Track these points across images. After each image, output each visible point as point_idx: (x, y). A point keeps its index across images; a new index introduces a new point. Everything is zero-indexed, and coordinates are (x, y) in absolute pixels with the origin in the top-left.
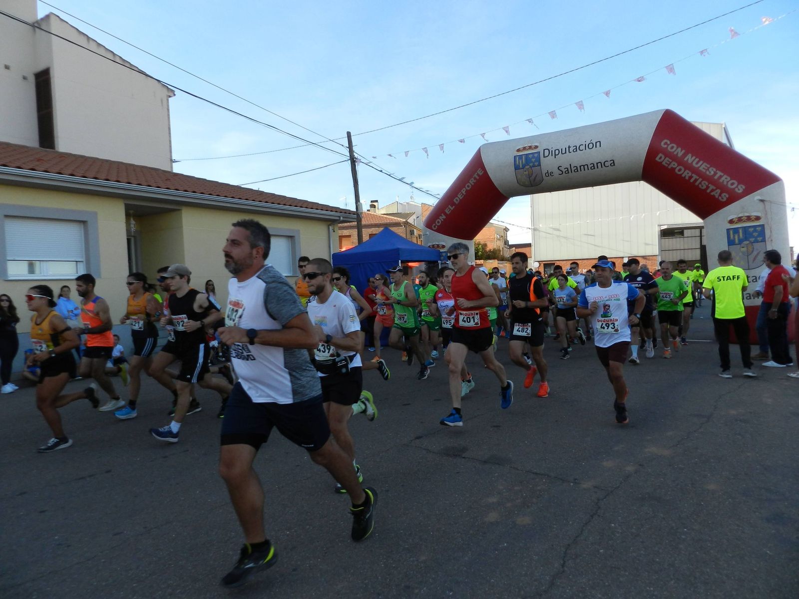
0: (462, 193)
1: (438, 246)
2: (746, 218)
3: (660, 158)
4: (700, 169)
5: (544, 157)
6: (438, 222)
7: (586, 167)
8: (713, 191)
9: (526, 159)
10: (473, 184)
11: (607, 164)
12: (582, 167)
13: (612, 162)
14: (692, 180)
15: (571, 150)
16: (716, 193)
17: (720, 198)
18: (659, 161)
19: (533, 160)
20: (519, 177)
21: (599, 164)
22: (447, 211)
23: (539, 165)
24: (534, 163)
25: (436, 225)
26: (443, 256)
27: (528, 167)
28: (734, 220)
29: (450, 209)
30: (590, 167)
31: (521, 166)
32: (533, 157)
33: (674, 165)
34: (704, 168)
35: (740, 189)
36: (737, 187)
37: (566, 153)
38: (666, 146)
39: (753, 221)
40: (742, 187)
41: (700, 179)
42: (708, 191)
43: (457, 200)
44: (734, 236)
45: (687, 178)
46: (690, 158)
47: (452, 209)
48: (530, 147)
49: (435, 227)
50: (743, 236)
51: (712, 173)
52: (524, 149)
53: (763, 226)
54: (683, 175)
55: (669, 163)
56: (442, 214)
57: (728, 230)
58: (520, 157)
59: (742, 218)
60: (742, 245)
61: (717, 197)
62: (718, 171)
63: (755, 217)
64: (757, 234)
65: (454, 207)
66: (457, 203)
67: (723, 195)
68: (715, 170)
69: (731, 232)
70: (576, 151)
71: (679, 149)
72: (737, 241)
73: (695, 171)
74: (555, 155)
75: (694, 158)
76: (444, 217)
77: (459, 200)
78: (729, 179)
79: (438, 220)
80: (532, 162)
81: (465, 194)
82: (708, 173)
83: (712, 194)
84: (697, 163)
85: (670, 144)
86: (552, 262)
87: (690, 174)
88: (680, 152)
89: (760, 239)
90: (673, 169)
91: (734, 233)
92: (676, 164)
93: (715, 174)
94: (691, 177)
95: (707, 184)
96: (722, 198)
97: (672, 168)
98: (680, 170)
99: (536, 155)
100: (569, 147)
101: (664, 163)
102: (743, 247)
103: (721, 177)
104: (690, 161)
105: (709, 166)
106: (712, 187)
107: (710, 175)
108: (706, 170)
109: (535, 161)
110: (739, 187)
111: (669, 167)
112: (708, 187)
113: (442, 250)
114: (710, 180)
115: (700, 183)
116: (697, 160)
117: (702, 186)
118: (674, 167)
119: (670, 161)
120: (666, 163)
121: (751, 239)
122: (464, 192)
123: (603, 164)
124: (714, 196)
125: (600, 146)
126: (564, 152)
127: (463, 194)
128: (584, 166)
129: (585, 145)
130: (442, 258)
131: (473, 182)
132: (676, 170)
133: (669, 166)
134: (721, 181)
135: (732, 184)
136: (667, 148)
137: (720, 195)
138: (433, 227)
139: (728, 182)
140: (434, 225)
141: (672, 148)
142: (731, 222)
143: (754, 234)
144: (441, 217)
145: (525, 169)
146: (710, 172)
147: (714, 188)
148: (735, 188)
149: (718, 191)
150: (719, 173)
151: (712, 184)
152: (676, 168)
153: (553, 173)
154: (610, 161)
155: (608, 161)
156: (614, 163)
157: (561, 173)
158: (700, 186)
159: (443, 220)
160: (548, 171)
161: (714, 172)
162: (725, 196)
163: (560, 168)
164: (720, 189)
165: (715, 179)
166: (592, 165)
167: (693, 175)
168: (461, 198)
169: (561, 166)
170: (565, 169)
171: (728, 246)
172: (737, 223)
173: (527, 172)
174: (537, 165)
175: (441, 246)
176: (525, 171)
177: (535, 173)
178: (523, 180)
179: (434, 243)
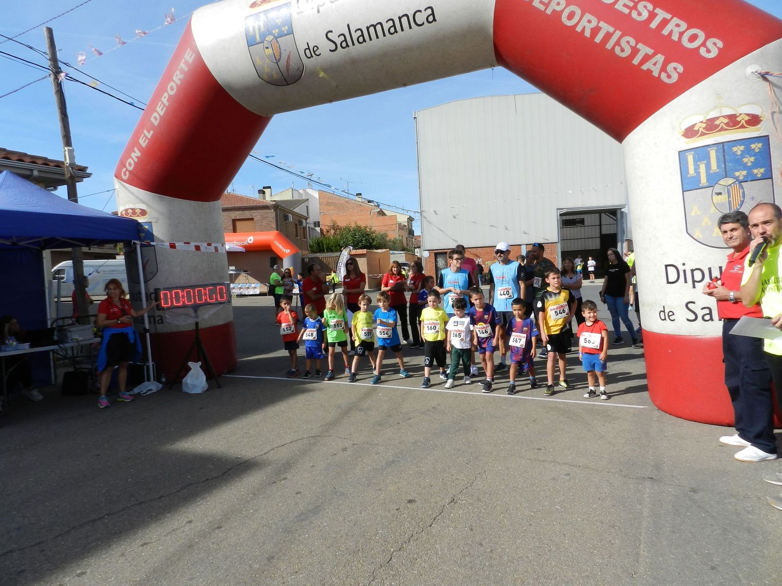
0: (162, 103)
1: (134, 211)
2: (726, 121)
4: (616, 7)
6: (130, 165)
7: (379, 27)
8: (647, 58)
9: (266, 22)
10: (179, 82)
11: (420, 18)
12: (372, 29)
13: (429, 11)
14: (598, 39)
16: (655, 64)
17: (664, 76)
19: (279, 21)
20: (258, 62)
21: (404, 20)
22: (142, 142)
23: (291, 32)
24: (279, 28)
25: (127, 170)
27: (272, 37)
28: (696, 128)
29: (146, 138)
30: (386, 26)
31: (258, 38)
32: (279, 16)
33: (559, 4)
34: (625, 5)
35: (712, 48)
36: (704, 44)
39: (743, 127)
40: (715, 44)
41: (618, 33)
42: (636, 62)
43: (155, 118)
44: (697, 169)
45: (587, 34)
47: (149, 136)
49: (125, 175)
50: (718, 167)
51: (645, 15)
52: (264, 1)
53: (765, 139)
54: (579, 29)
55: (547, 1)
56: (136, 149)
57: (682, 154)
58: (257, 17)
59: (717, 122)
60: (717, 189)
61: (656, 74)
62: (658, 11)
63: (747, 118)
64: (752, 159)
65: (152, 132)
66: (156, 123)
67: (670, 67)
68: (650, 7)
69: (690, 158)
72: (704, 180)
73: (607, 13)
74: (318, 6)
76: (138, 153)
77: (158, 118)
78: (684, 25)
79: (130, 160)
80: (276, 26)
81: (167, 104)
82: (634, 14)
83: (645, 67)
86: (444, 251)
87: (594, 22)
89: (759, 172)
90: (557, 14)
91: (697, 161)
92: (563, 2)
93: (652, 16)
94: (595, 31)
95: (633, 42)
96: (669, 76)
97: (554, 11)
98: (571, 16)
101: (536, 3)
102: (720, 194)
103: (665, 22)
106: (644, 50)
107: (639, 19)
108: (631, 9)
109: (283, 24)
110: (709, 43)
111: (549, 12)
112: (635, 51)
113: (141, 220)
114: (641, 31)
115: (618, 43)
117: (623, 50)
118: (559, 8)
120: (541, 2)
121: (737, 174)
122: (166, 102)
123: (412, 19)
124: (649, 72)
127: (164, 105)
128: (374, 26)
130: (142, 235)
131: (179, 79)
132: (564, 17)
133: (546, 9)
134: (665, 32)
135: (693, 38)
137: (663, 69)
138: (122, 174)
139: (681, 34)
140: (124, 170)
142: (690, 133)
143: (745, 160)
144: (133, 155)
145: (266, 44)
146: (640, 14)
147: (650, 51)
148: (698, 49)
149: (660, 58)
150: (661, 14)
151: (646, 43)
152: (562, 12)
153: (318, 48)
154: (425, 10)
155: (420, 11)
156: (433, 14)
157: (333, 47)
158: (617, 50)
159: (136, 159)
160: (307, 43)
161: (649, 11)
162: (675, 69)
163: (329, 35)
164: (663, 54)
165: (651, 29)
166: (391, 23)
167: (602, 24)
168: (162, 113)
169: (331, 31)
170: (339, 37)
171: (683, 191)
172: (703, 134)
173: (270, 50)
174: (285, 32)
175: (140, 211)
176: (267, 48)
177: (285, 50)
178: (267, 69)
179: (127, 207)
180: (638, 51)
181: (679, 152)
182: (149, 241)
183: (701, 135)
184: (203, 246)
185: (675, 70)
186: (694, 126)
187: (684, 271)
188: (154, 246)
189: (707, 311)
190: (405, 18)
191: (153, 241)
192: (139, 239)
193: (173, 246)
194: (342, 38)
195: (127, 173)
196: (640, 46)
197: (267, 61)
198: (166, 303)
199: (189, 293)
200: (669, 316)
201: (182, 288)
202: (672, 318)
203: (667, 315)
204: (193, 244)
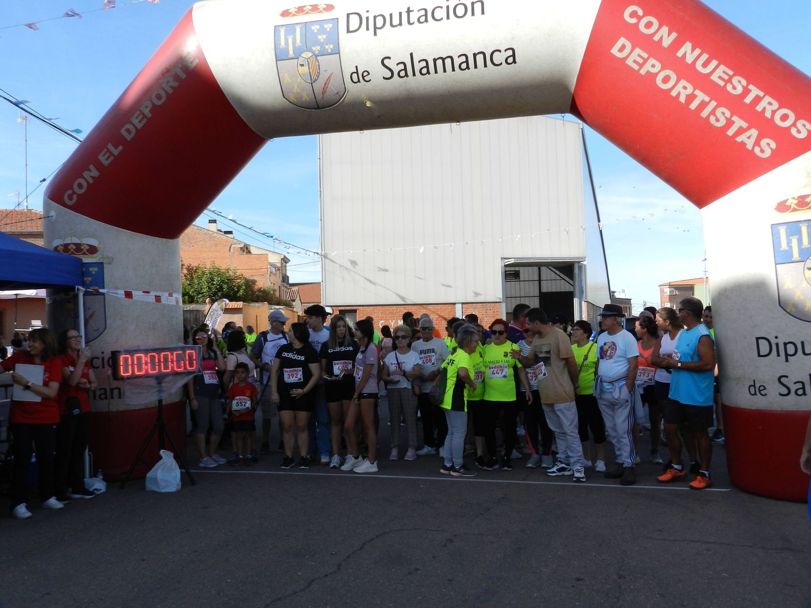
0: (142, 113)
1: (78, 247)
3: (622, 48)
4: (712, 77)
5: (348, 31)
6: (80, 186)
7: (448, 61)
8: (741, 131)
9: (305, 36)
10: (170, 91)
11: (498, 58)
12: (439, 62)
13: (510, 53)
14: (693, 106)
15: (414, 17)
16: (749, 138)
17: (757, 150)
18: (619, 55)
19: (322, 38)
20: (287, 79)
21: (480, 58)
22: (103, 159)
23: (337, 52)
24: (321, 45)
25: (74, 193)
26: (89, 274)
27: (310, 54)
28: (788, 203)
29: (111, 154)
30: (457, 62)
31: (291, 53)
32: (322, 31)
33: (653, 66)
34: (720, 77)
35: (803, 129)
36: (794, 125)
37: (400, 24)
38: (634, 21)
40: (804, 126)
41: (713, 104)
42: (730, 133)
43: (129, 131)
44: (789, 242)
45: (682, 99)
46: (688, 52)
47: (116, 152)
48: (315, 8)
49: (70, 198)
51: (740, 90)
52: (301, 10)
54: (673, 93)
55: (641, 61)
56: (91, 167)
57: (774, 227)
58: (290, 28)
59: (808, 200)
60: (808, 263)
61: (749, 147)
62: (751, 87)
65: (121, 148)
66: (129, 137)
67: (764, 142)
68: (744, 82)
70: (426, 20)
71: (665, 29)
72: (796, 255)
73: (703, 82)
74: (375, 28)
75: (698, 51)
76: (95, 173)
77: (133, 131)
78: (776, 105)
79: (80, 180)
80: (318, 43)
81: (149, 115)
82: (729, 87)
83: (739, 139)
84: (705, 65)
85: (644, 15)
86: (352, 308)
87: (690, 90)
88: (666, 37)
90: (652, 76)
91: (789, 235)
92: (658, 66)
93: (746, 91)
94: (691, 98)
95: (728, 114)
96: (762, 151)
98: (666, 79)
99: (328, 26)
100: (409, 11)
101: (629, 62)
103: (758, 99)
104: (689, 59)
105: (731, 73)
106: (739, 123)
107: (734, 92)
108: (726, 82)
109: (328, 41)
110: (799, 124)
111: (643, 72)
112: (730, 123)
113: (87, 259)
114: (736, 104)
115: (713, 112)
116: (705, 56)
117: (717, 120)
118: (654, 71)
119: (645, 55)
120: (635, 62)
122: (147, 112)
123: (489, 58)
124: (743, 144)
125: (483, 13)
126: (396, 21)
127: (144, 116)
128: (443, 59)
129: (448, 7)
130: (88, 279)
131: (172, 87)
132: (659, 81)
133: (640, 69)
134: (759, 108)
135: (784, 118)
136: (637, 24)
137: (757, 143)
138: (66, 198)
139: (774, 112)
140: (70, 192)
141: (649, 25)
142: (782, 207)
144: (86, 174)
145: (301, 61)
146: (734, 88)
148: (789, 128)
149: (754, 132)
150: (755, 92)
151: (741, 117)
152: (657, 74)
153: (369, 74)
154: (506, 50)
155: (500, 51)
156: (514, 55)
157: (389, 74)
158: (712, 119)
159: (91, 180)
160: (356, 67)
161: (743, 86)
162: (768, 144)
163: (386, 62)
164: (757, 129)
165: (745, 104)
166: (463, 59)
167: (697, 92)
168: (139, 126)
169: (389, 58)
170: (397, 64)
171: (776, 264)
172: (795, 210)
173: (306, 69)
174: (329, 51)
175: (88, 248)
176: (302, 65)
177: (326, 71)
178: (296, 89)
179: (68, 241)
180: (734, 122)
181: (772, 225)
182: (96, 288)
183: (793, 211)
184: (164, 296)
185: (768, 147)
186: (786, 201)
187: (777, 344)
188: (103, 294)
189: (800, 386)
190: (481, 56)
191: (104, 288)
192: (83, 284)
193: (128, 295)
194: (402, 67)
195: (75, 197)
196: (735, 118)
197: (299, 79)
198: (126, 371)
199: (152, 358)
200: (760, 391)
201: (147, 351)
202: (763, 392)
203: (758, 389)
204: (153, 294)
